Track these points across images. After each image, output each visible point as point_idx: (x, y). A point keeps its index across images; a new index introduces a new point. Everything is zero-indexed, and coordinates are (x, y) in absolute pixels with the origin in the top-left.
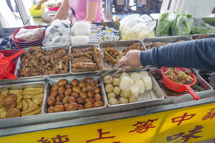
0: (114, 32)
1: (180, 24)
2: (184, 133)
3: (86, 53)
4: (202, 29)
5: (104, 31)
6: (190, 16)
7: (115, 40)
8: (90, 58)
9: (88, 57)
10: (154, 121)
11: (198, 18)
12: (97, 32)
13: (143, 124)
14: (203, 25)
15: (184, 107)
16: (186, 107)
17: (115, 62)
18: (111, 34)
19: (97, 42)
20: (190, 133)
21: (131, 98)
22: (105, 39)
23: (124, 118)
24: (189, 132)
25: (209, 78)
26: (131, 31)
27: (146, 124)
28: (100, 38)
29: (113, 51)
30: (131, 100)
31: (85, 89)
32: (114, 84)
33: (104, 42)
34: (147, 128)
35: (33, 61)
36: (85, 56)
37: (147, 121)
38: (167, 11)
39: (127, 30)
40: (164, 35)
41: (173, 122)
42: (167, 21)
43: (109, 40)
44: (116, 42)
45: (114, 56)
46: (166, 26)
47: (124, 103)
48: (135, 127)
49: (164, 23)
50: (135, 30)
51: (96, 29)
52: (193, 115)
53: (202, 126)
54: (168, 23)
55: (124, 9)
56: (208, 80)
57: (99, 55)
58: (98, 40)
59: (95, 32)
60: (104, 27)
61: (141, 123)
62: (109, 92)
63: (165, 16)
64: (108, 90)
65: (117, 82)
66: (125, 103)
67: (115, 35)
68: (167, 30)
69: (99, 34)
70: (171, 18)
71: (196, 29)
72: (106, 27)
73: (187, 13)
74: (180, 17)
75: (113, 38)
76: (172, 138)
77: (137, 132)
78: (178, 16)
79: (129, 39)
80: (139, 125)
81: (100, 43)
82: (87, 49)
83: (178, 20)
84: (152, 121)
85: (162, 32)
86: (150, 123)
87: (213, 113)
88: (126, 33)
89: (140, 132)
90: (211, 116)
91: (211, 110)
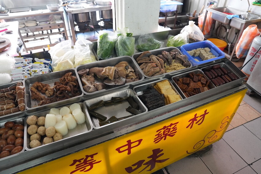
0: (45, 63)
2: (144, 161)
3: (5, 94)
4: (149, 45)
5: (32, 64)
6: (130, 34)
7: (44, 73)
8: (11, 99)
9: (9, 98)
10: (94, 156)
11: (144, 34)
12: (23, 66)
13: (82, 161)
14: (151, 41)
15: (123, 135)
16: (125, 134)
18: (41, 66)
19: (23, 79)
20: (151, 158)
21: (55, 136)
22: (32, 74)
23: (53, 160)
24: (148, 157)
25: (146, 99)
26: (61, 60)
28: (26, 73)
29: (42, 86)
30: (55, 138)
31: (5, 136)
32: (38, 123)
33: (31, 77)
34: (91, 165)
36: (6, 97)
37: (85, 157)
40: (107, 57)
41: (120, 152)
42: (107, 42)
43: (36, 74)
44: (46, 75)
45: (43, 91)
46: (107, 48)
47: (47, 144)
48: (74, 166)
49: (104, 45)
50: (66, 59)
51: (21, 63)
52: (140, 141)
53: (160, 149)
54: (108, 44)
55: (89, 26)
56: (146, 101)
58: (24, 76)
59: (21, 66)
60: (34, 59)
61: (79, 161)
62: (32, 134)
63: (104, 37)
64: (30, 133)
65: (42, 121)
66: (49, 143)
67: (45, 67)
69: (25, 69)
71: (143, 46)
72: (36, 59)
75: (41, 71)
76: (133, 169)
77: (81, 171)
79: (62, 69)
80: (77, 163)
81: (25, 79)
82: (9, 88)
84: (92, 156)
85: (104, 55)
86: (89, 158)
87: (162, 134)
88: (57, 64)
89: (84, 171)
90: (163, 137)
91: (157, 131)
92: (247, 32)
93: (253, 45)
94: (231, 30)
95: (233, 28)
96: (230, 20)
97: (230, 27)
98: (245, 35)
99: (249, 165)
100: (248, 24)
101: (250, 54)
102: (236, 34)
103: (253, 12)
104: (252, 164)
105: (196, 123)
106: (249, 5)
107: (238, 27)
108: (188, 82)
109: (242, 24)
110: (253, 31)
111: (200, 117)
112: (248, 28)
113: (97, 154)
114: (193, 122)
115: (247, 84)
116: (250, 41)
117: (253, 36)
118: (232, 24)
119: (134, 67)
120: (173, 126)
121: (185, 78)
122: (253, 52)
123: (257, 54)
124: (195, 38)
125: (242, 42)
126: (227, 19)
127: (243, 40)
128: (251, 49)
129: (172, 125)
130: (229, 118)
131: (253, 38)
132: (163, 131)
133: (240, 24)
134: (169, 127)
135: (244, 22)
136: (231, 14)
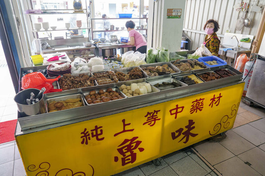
0: (118, 63)
1: (161, 55)
2: (183, 129)
4: (177, 59)
5: (111, 63)
6: (166, 50)
7: (121, 67)
11: (173, 52)
14: (177, 56)
17: (124, 79)
22: (114, 67)
24: (186, 127)
27: (153, 116)
32: (127, 89)
34: (155, 120)
35: (68, 82)
37: (154, 112)
38: (151, 48)
39: (128, 60)
41: (172, 114)
42: (153, 55)
46: (153, 58)
48: (147, 118)
51: (106, 62)
52: (183, 108)
53: (193, 121)
57: (113, 74)
58: (110, 68)
59: (106, 64)
60: (111, 61)
61: (150, 114)
62: (126, 93)
63: (151, 52)
65: (129, 88)
68: (154, 60)
70: (155, 52)
72: (112, 61)
73: (164, 49)
74: (160, 51)
75: (119, 66)
76: (176, 135)
77: (148, 124)
78: (159, 51)
80: (149, 116)
82: (104, 73)
83: (160, 53)
84: (157, 112)
85: (151, 61)
86: (155, 114)
87: (195, 106)
88: (127, 63)
89: (151, 125)
90: (195, 109)
91: (193, 102)
92: (240, 59)
93: (246, 68)
94: (227, 60)
95: (229, 58)
96: (226, 52)
97: (226, 58)
98: (238, 61)
99: (257, 146)
100: (239, 54)
101: (245, 75)
102: (232, 63)
103: (242, 47)
104: (259, 146)
105: (215, 103)
106: (238, 42)
107: (233, 56)
108: (207, 76)
109: (235, 54)
110: (244, 58)
111: (217, 98)
112: (240, 56)
113: (159, 111)
114: (213, 102)
115: (246, 97)
116: (243, 66)
117: (245, 61)
118: (228, 55)
119: (172, 68)
120: (201, 101)
121: (204, 75)
122: (246, 73)
123: (249, 74)
124: (206, 54)
125: (237, 67)
126: (223, 51)
127: (238, 65)
128: (245, 70)
129: (201, 99)
130: (236, 106)
131: (245, 63)
132: (195, 103)
133: (234, 54)
134: (199, 101)
135: (236, 52)
136: (226, 48)
